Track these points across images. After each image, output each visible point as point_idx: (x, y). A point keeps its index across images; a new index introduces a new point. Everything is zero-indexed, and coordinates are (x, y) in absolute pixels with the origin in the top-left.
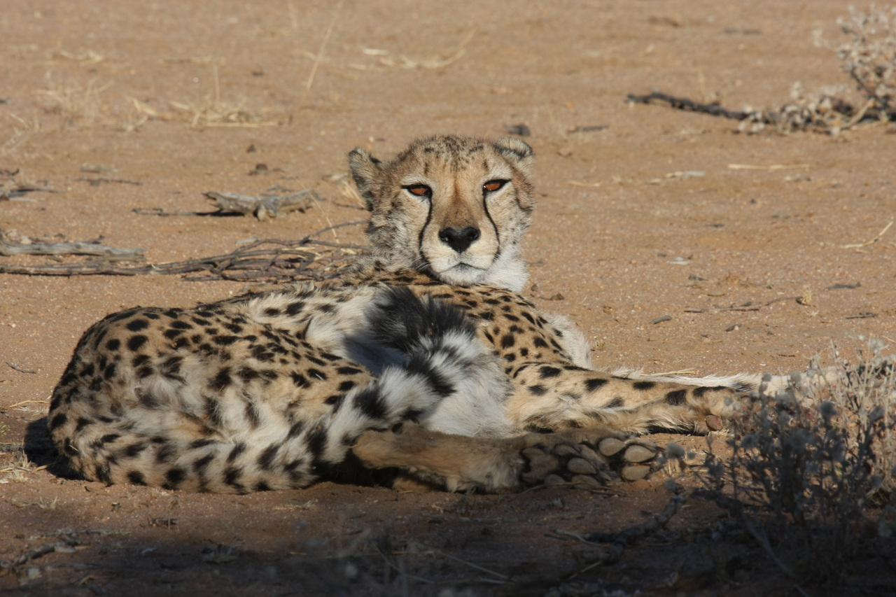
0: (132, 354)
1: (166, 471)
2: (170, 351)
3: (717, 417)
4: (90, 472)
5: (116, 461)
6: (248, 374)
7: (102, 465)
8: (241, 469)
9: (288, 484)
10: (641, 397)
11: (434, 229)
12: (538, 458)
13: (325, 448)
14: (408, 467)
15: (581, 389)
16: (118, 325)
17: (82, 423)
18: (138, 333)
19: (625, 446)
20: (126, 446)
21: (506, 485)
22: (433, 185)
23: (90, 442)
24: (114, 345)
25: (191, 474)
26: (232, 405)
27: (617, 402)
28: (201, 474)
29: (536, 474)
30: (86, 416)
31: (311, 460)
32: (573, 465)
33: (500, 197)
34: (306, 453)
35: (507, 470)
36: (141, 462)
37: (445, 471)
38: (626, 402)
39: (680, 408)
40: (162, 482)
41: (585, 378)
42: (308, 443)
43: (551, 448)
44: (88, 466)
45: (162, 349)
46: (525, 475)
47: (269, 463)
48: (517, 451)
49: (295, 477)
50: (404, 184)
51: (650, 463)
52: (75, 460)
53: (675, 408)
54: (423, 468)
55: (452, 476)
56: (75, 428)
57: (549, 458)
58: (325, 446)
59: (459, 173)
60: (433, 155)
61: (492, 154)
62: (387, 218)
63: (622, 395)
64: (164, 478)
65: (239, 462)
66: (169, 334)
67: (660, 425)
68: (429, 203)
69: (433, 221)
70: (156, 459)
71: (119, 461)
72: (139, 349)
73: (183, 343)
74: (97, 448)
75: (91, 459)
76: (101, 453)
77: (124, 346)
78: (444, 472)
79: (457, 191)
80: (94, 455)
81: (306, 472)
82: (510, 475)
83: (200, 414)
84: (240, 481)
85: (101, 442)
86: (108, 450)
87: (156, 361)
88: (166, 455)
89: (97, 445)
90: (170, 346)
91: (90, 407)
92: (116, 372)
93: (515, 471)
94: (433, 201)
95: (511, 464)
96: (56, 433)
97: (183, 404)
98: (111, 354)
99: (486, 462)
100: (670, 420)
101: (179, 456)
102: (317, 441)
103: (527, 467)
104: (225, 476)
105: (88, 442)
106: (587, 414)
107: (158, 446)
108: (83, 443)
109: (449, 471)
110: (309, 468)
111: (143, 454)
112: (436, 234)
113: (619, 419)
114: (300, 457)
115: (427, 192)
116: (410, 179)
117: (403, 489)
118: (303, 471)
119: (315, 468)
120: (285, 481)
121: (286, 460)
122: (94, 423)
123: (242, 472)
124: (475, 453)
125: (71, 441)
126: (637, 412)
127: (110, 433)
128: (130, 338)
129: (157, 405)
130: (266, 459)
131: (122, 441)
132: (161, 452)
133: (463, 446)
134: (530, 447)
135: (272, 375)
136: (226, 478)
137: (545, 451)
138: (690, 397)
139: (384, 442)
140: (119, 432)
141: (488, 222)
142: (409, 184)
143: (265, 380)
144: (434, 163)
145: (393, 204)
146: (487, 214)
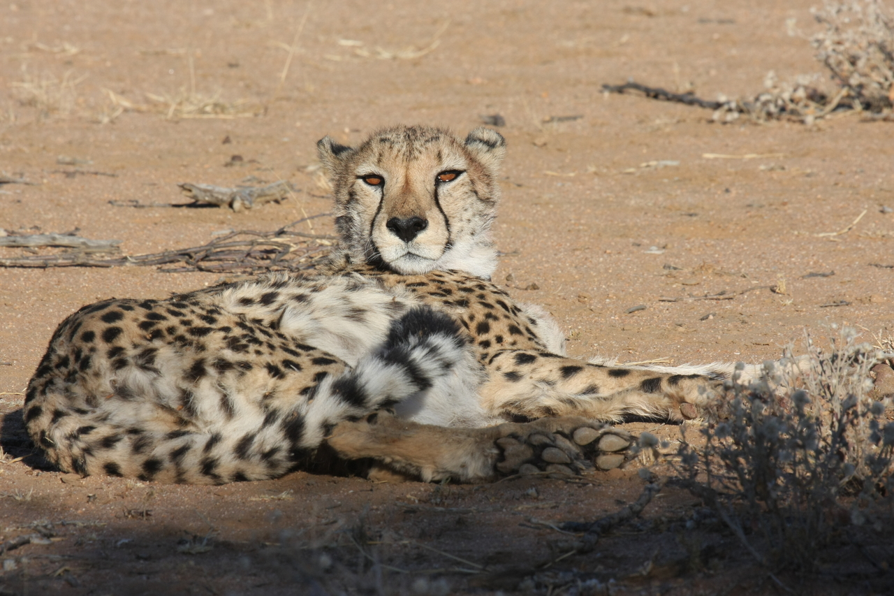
0: (106, 346)
1: (142, 462)
2: (145, 343)
3: (691, 405)
4: (66, 463)
5: (92, 453)
6: (223, 366)
7: (78, 457)
8: (218, 459)
9: (265, 473)
10: (615, 384)
11: (382, 219)
13: (303, 435)
14: (383, 457)
15: (556, 375)
16: (92, 317)
17: (57, 415)
18: (113, 325)
19: (599, 435)
20: (102, 438)
21: (481, 474)
23: (65, 434)
24: (89, 337)
25: (167, 464)
26: (206, 396)
28: (178, 464)
29: (510, 463)
30: (61, 408)
31: (289, 447)
32: (547, 454)
33: (454, 188)
34: (283, 440)
35: (482, 459)
36: (118, 453)
37: (420, 461)
38: (601, 390)
39: (655, 396)
40: (138, 473)
41: (560, 365)
42: (285, 430)
43: (525, 437)
44: (64, 457)
45: (137, 340)
46: (499, 465)
47: (246, 452)
48: (492, 441)
49: (273, 465)
50: (358, 174)
51: (624, 452)
52: (51, 452)
53: (650, 395)
55: (427, 466)
56: (50, 420)
57: (523, 447)
58: (304, 432)
60: (387, 145)
61: (447, 145)
62: (345, 207)
63: (597, 382)
64: (140, 469)
65: (216, 452)
66: (144, 326)
67: (635, 413)
68: (381, 193)
69: (383, 210)
70: (132, 450)
71: (95, 453)
72: (114, 341)
73: (157, 334)
74: (73, 440)
75: (66, 451)
76: (77, 445)
77: (98, 337)
80: (70, 446)
81: (284, 460)
82: (484, 465)
83: (175, 405)
84: (217, 471)
85: (76, 434)
86: (83, 441)
87: (131, 353)
88: (142, 446)
89: (73, 437)
90: (145, 338)
91: (65, 399)
92: (91, 364)
93: (490, 461)
94: (384, 191)
95: (486, 454)
96: (32, 425)
97: (158, 395)
100: (644, 408)
101: (156, 447)
102: (294, 427)
104: (202, 466)
105: (63, 434)
106: (562, 401)
107: (134, 437)
108: (58, 435)
110: (287, 455)
111: (119, 445)
112: (385, 223)
114: (277, 445)
115: (380, 182)
116: (364, 169)
117: (378, 479)
118: (281, 458)
119: (293, 454)
120: (262, 470)
121: (264, 448)
122: (70, 415)
123: (219, 462)
124: (449, 443)
125: (47, 433)
126: (612, 399)
127: (85, 425)
128: (105, 329)
129: (132, 396)
130: (242, 448)
131: (98, 433)
132: (137, 443)
133: (438, 436)
134: (505, 437)
135: (247, 366)
136: (203, 469)
137: (519, 441)
138: (664, 385)
139: (358, 433)
140: (95, 424)
141: (438, 213)
142: (363, 174)
143: (240, 371)
144: (387, 154)
145: (350, 194)
146: (437, 204)
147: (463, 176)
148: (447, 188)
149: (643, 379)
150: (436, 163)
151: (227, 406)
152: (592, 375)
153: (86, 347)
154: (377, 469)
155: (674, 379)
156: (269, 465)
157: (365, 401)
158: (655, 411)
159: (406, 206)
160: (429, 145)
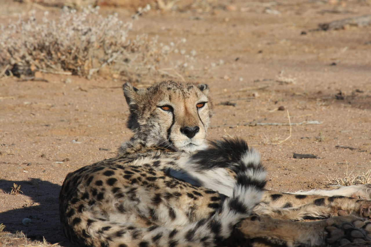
0: (110, 187)
1: (138, 243)
2: (129, 185)
3: (344, 211)
4: (97, 245)
6: (169, 196)
7: (104, 242)
8: (177, 241)
10: (301, 202)
11: (177, 127)
12: (334, 231)
13: (221, 230)
14: (267, 237)
15: (269, 199)
16: (98, 174)
17: (90, 222)
18: (111, 177)
20: (115, 232)
21: (317, 244)
22: (173, 106)
23: (96, 231)
24: (99, 183)
25: (151, 244)
28: (157, 244)
29: (333, 239)
30: (91, 218)
31: (214, 236)
33: (203, 111)
34: (210, 233)
35: (318, 237)
36: (125, 239)
38: (293, 205)
39: (322, 207)
41: (270, 194)
42: (211, 228)
43: (340, 226)
44: (96, 242)
45: (126, 184)
46: (328, 239)
47: (192, 238)
48: (323, 228)
49: (206, 244)
50: (158, 105)
52: (89, 240)
54: (275, 237)
55: (290, 241)
56: (86, 224)
57: (340, 231)
59: (186, 100)
60: (172, 91)
61: (198, 90)
62: (147, 121)
63: (291, 202)
65: (176, 238)
66: (126, 177)
67: (311, 216)
68: (172, 114)
69: (176, 123)
70: (132, 238)
71: (113, 239)
72: (114, 185)
73: (134, 181)
74: (100, 234)
75: (98, 239)
76: (102, 236)
77: (105, 183)
78: (286, 239)
79: (186, 109)
80: (99, 237)
81: (212, 242)
82: (319, 240)
85: (102, 231)
86: (106, 234)
87: (124, 190)
88: (137, 235)
89: (100, 232)
90: (128, 183)
91: (91, 214)
92: (104, 196)
93: (322, 238)
94: (174, 113)
95: (320, 234)
96: (76, 227)
97: (139, 211)
98: (99, 188)
99: (308, 233)
100: (316, 213)
101: (144, 235)
102: (215, 227)
103: (329, 235)
104: (170, 245)
105: (95, 231)
106: (274, 211)
107: (131, 231)
108: (93, 231)
109: (288, 238)
110: (213, 240)
111: (125, 235)
112: (179, 129)
113: (290, 213)
114: (207, 235)
115: (170, 109)
116: (162, 103)
118: (210, 242)
119: (216, 240)
120: (201, 246)
121: (200, 236)
122: (97, 221)
124: (301, 229)
125: (86, 231)
126: (300, 209)
127: (106, 226)
128: (108, 180)
129: (126, 211)
130: (189, 236)
131: (113, 230)
132: (134, 233)
133: (295, 226)
134: (330, 226)
135: (178, 195)
137: (338, 228)
138: (327, 202)
139: (255, 225)
140: (111, 225)
141: (202, 123)
142: (161, 105)
143: (176, 198)
144: (174, 95)
145: (151, 115)
146: (200, 119)
147: (206, 105)
148: (201, 111)
149: (315, 199)
150: (196, 99)
151: (173, 215)
152: (287, 198)
153: (99, 189)
154: (257, 243)
155: (331, 199)
156: (204, 244)
157: (247, 210)
158: (322, 214)
159: (190, 121)
160: (190, 90)
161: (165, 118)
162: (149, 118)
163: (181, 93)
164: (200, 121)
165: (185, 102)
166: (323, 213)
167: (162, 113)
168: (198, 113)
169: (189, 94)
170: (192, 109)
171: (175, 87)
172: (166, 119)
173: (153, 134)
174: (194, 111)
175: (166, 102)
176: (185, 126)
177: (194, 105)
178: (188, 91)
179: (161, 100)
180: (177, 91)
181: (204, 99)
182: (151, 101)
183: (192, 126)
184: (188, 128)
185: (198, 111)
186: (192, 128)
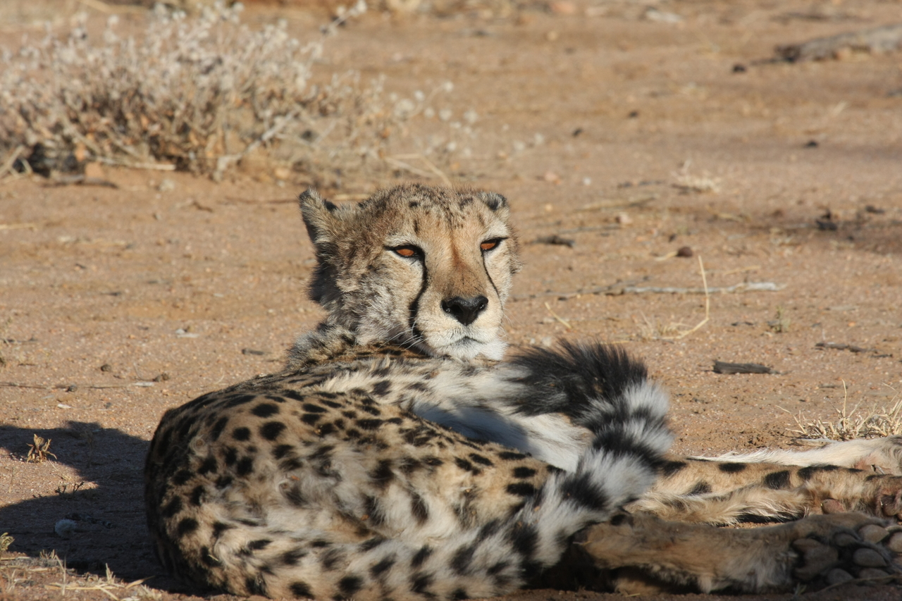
0: (268, 444)
1: (337, 580)
2: (316, 439)
3: (838, 501)
4: (238, 585)
5: (272, 571)
7: (254, 577)
8: (431, 576)
9: (491, 590)
10: (732, 481)
11: (433, 299)
12: (813, 550)
13: (537, 547)
14: (650, 565)
16: (240, 411)
17: (219, 529)
18: (270, 419)
20: (282, 553)
21: (771, 583)
23: (234, 551)
24: (243, 434)
25: (369, 582)
27: (702, 488)
28: (382, 582)
30: (222, 520)
31: (521, 561)
33: (497, 257)
34: (511, 554)
36: (305, 571)
37: (699, 568)
40: (332, 593)
42: (513, 542)
43: (829, 538)
44: (235, 578)
45: (307, 437)
46: (799, 571)
47: (466, 567)
49: (501, 582)
50: (387, 244)
52: (216, 572)
53: (778, 492)
54: (669, 565)
55: (705, 574)
56: (211, 534)
58: (537, 544)
61: (485, 208)
62: (359, 282)
64: (336, 588)
65: (428, 566)
66: (307, 420)
69: (430, 288)
70: (323, 567)
71: (275, 571)
73: (327, 429)
74: (245, 557)
75: (238, 570)
76: (250, 562)
77: (256, 435)
78: (696, 570)
80: (243, 566)
81: (516, 576)
83: (359, 513)
84: (431, 589)
85: (248, 550)
86: (258, 558)
87: (302, 452)
88: (334, 561)
89: (244, 553)
90: (313, 433)
91: (223, 509)
92: (254, 466)
93: (784, 566)
96: (185, 540)
97: (338, 501)
98: (242, 445)
99: (748, 556)
101: (350, 562)
102: (524, 539)
103: (801, 561)
104: (413, 584)
105: (231, 550)
107: (319, 551)
108: (226, 550)
109: (701, 569)
110: (518, 570)
111: (304, 561)
112: (438, 303)
113: (707, 507)
114: (504, 559)
116: (396, 240)
117: (629, 593)
118: (511, 574)
119: (524, 570)
120: (489, 587)
121: (487, 562)
122: (236, 527)
123: (433, 578)
124: (733, 547)
125: (210, 550)
126: (730, 498)
127: (258, 539)
128: (262, 426)
129: (306, 502)
130: (461, 561)
131: (274, 547)
132: (327, 557)
133: (718, 539)
135: (435, 462)
136: (414, 587)
137: (823, 542)
138: (795, 480)
139: (621, 537)
140: (270, 537)
141: (493, 288)
142: (394, 244)
143: (429, 470)
144: (426, 221)
145: (370, 267)
146: (490, 278)
147: (503, 244)
148: (491, 257)
150: (480, 231)
151: (420, 512)
153: (241, 448)
154: (626, 580)
156: (496, 581)
158: (784, 509)
159: (466, 283)
160: (467, 208)
161: (405, 275)
162: (363, 276)
163: (443, 214)
164: (489, 284)
165: (452, 237)
166: (786, 506)
167: (396, 263)
168: (484, 263)
169: (463, 218)
170: (470, 255)
171: (428, 201)
172: (407, 277)
173: (373, 315)
174: (474, 259)
175: (406, 236)
176: (454, 294)
177: (474, 244)
178: (461, 209)
179: (394, 232)
180: (434, 210)
181: (499, 229)
182: (369, 233)
183: (469, 294)
184: (462, 299)
185: (484, 259)
186: (470, 300)
